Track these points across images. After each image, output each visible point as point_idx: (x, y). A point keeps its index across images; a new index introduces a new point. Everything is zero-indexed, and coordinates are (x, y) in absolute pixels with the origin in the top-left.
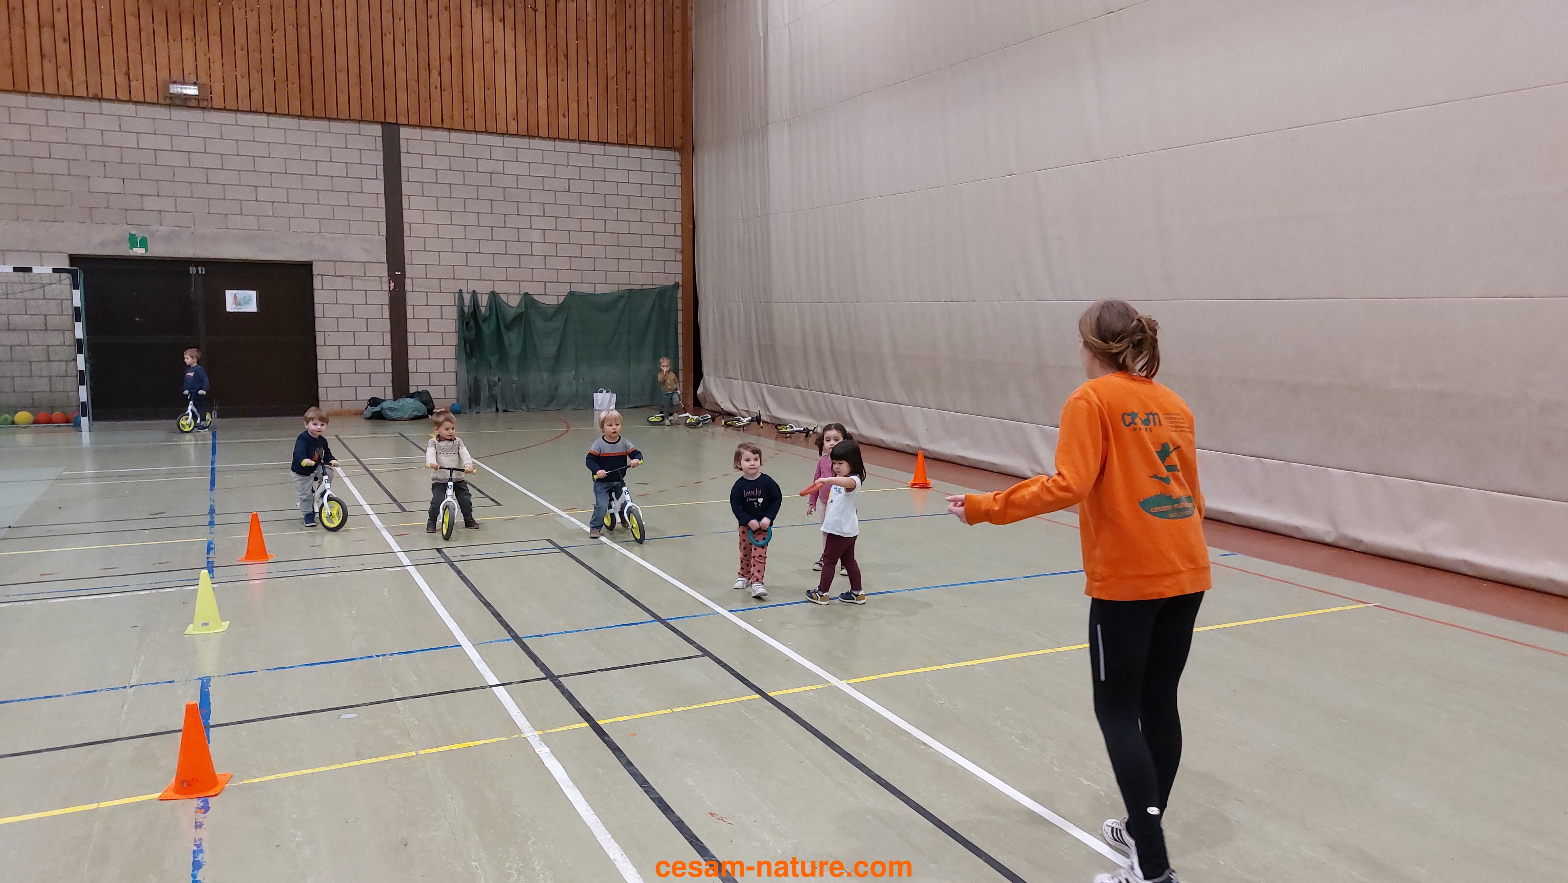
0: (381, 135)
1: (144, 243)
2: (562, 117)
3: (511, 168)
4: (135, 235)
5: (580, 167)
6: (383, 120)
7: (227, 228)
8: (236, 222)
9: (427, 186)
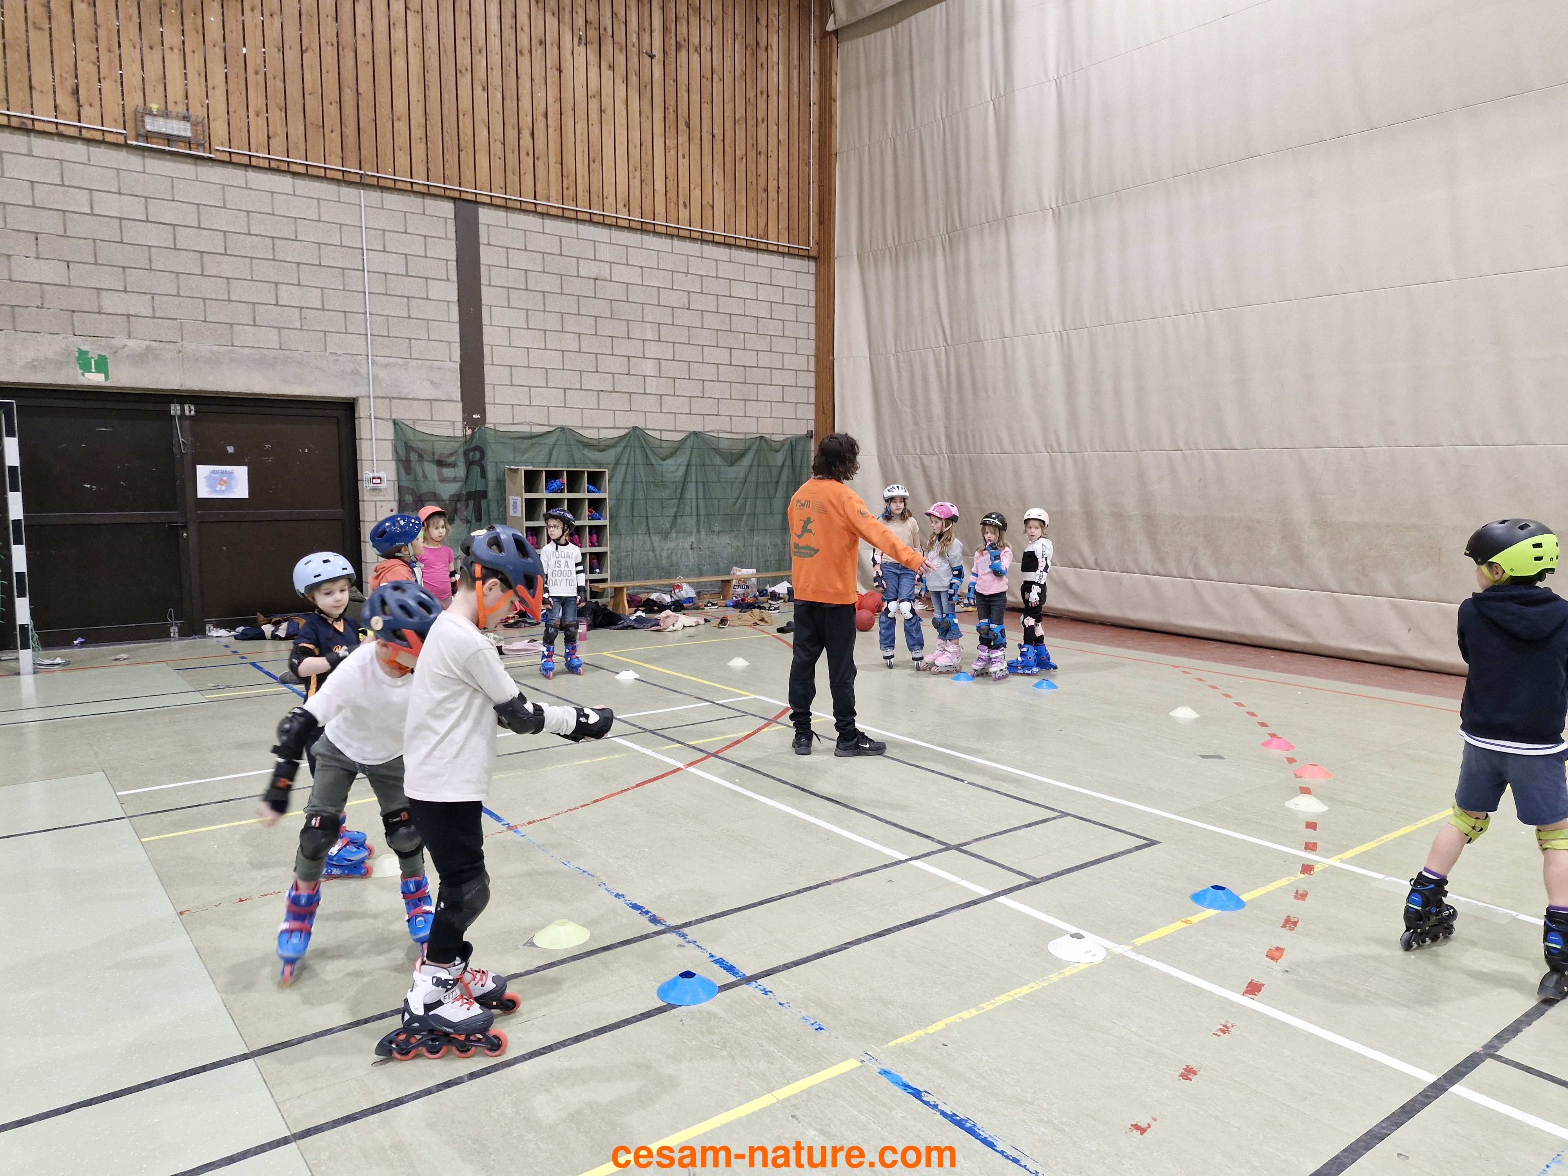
0: (451, 216)
1: (102, 366)
2: (683, 207)
3: (621, 273)
4: (87, 351)
5: (702, 276)
6: (457, 195)
7: (233, 346)
8: (246, 335)
9: (514, 294)
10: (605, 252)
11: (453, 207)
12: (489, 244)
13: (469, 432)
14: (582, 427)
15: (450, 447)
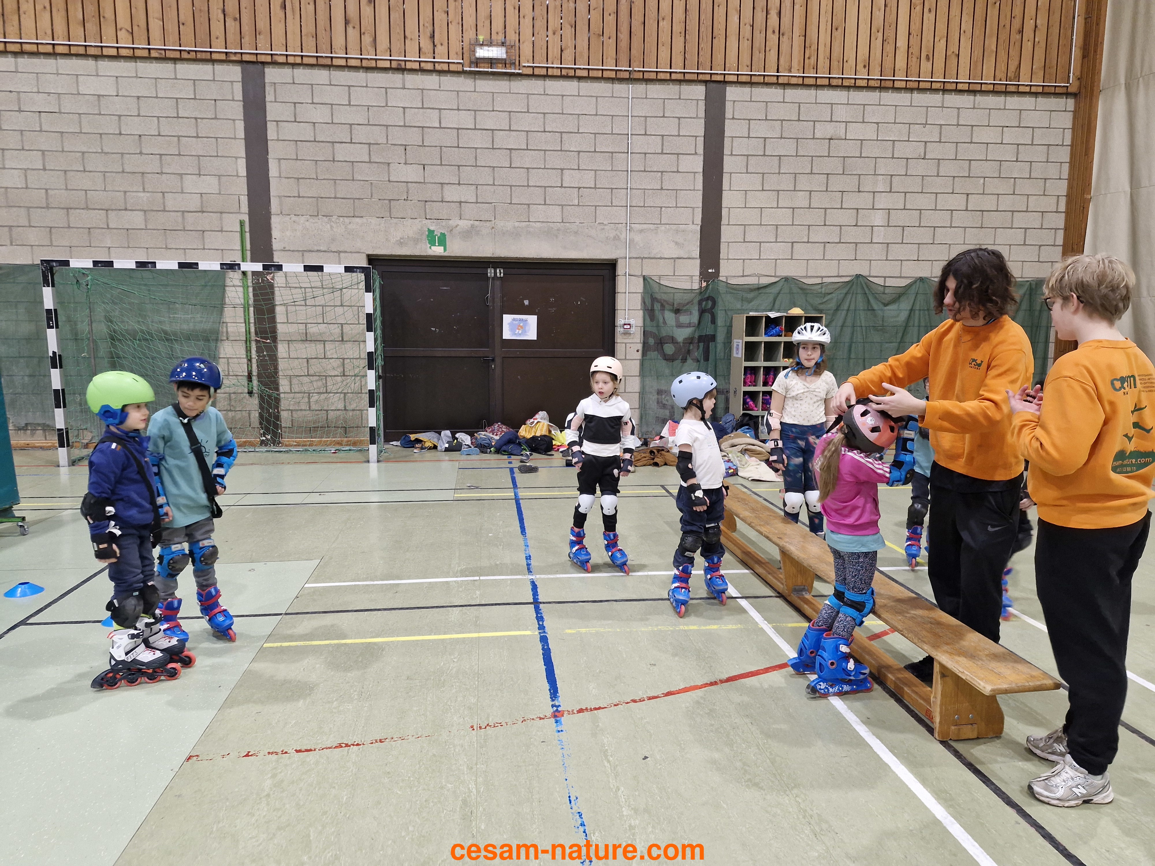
0: (704, 98)
1: (442, 242)
2: (926, 60)
3: (856, 131)
4: (433, 231)
5: (941, 125)
6: (708, 78)
7: (529, 221)
8: (539, 213)
9: (752, 160)
10: (841, 113)
11: (704, 89)
12: (733, 118)
13: (704, 284)
14: (807, 277)
15: (688, 297)
